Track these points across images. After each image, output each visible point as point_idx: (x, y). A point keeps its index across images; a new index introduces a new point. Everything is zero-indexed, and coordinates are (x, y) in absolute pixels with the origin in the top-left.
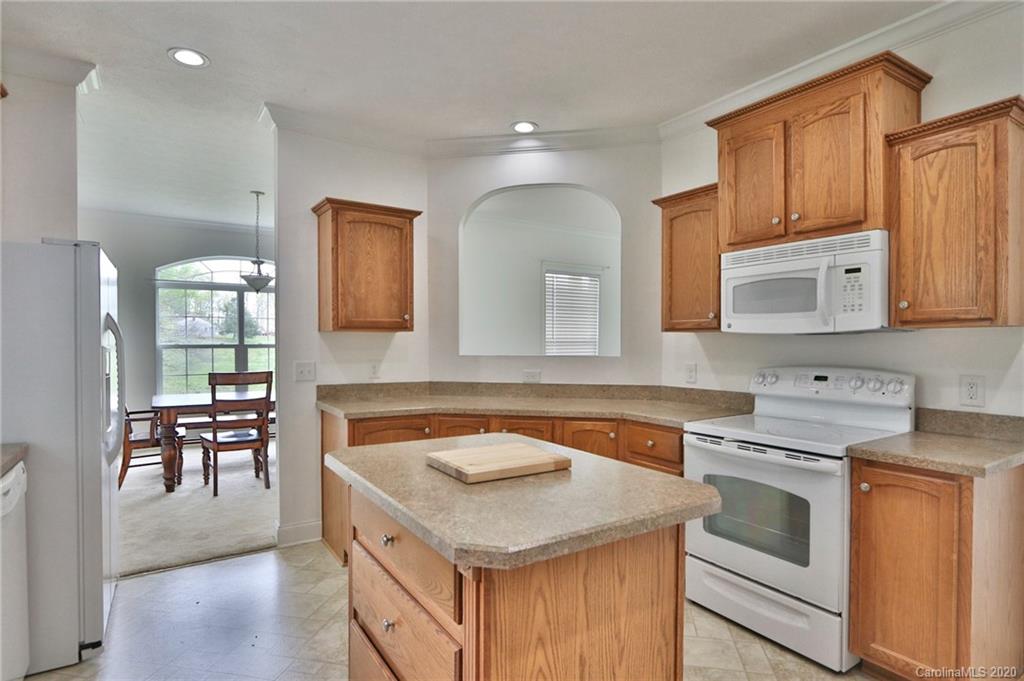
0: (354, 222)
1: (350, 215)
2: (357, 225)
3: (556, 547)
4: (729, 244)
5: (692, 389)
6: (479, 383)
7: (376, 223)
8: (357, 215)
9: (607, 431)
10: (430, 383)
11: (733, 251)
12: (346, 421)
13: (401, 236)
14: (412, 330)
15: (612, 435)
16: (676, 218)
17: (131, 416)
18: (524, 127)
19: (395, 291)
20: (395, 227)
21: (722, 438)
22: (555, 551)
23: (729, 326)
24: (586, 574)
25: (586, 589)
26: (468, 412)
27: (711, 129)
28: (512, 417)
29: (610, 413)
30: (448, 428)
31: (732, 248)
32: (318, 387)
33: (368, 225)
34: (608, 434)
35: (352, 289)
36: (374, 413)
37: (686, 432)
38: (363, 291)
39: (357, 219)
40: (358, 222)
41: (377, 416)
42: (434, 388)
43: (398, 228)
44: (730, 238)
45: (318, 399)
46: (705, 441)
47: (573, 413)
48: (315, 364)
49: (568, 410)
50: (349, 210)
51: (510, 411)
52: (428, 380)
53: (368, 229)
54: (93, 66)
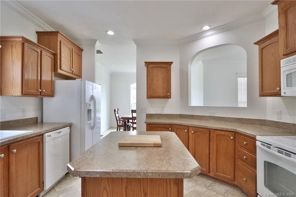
0: (152, 67)
1: (151, 66)
2: (154, 68)
3: (93, 174)
4: (283, 55)
5: (279, 122)
6: (194, 115)
7: (159, 67)
8: (153, 65)
9: (231, 136)
10: (180, 114)
11: (286, 58)
12: (146, 124)
13: (167, 70)
14: (171, 98)
15: (232, 138)
16: (263, 48)
17: (120, 119)
18: (206, 28)
19: (165, 86)
20: (165, 67)
21: (271, 145)
22: (93, 175)
23: (285, 93)
24: (126, 187)
25: (126, 193)
26: (182, 124)
27: (274, 5)
28: (196, 127)
29: (231, 129)
30: (177, 129)
31: (285, 57)
32: (146, 114)
33: (157, 68)
34: (230, 137)
35: (152, 87)
36: (153, 122)
37: (257, 140)
38: (155, 87)
39: (153, 67)
40: (154, 67)
41: (154, 123)
42: (181, 116)
43: (166, 68)
44: (284, 52)
45: (146, 118)
46: (264, 145)
47: (216, 127)
48: (146, 108)
49: (214, 126)
50: (151, 64)
51: (195, 125)
52: (179, 114)
53: (157, 69)
54: (97, 40)
